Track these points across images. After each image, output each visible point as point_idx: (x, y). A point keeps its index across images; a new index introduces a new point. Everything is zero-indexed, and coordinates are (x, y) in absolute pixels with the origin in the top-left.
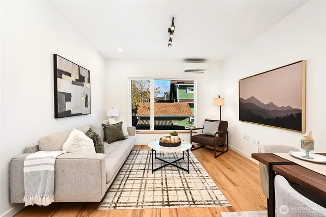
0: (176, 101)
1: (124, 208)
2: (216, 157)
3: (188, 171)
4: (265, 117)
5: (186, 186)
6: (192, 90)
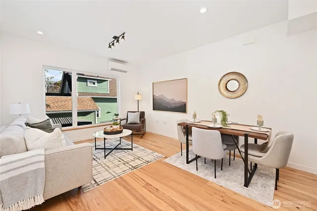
1: (106, 183)
2: (141, 138)
3: (132, 149)
4: (169, 107)
5: (136, 157)
6: (94, 83)
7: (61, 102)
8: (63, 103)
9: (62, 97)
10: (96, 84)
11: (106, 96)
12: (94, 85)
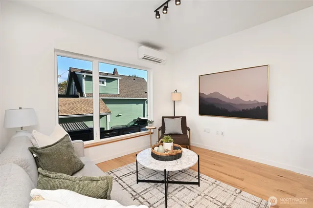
0: (82, 95)
3: (198, 184)
4: (230, 110)
6: (103, 83)
7: (69, 104)
8: (71, 105)
9: (70, 99)
10: (105, 83)
11: (116, 97)
12: (102, 85)
